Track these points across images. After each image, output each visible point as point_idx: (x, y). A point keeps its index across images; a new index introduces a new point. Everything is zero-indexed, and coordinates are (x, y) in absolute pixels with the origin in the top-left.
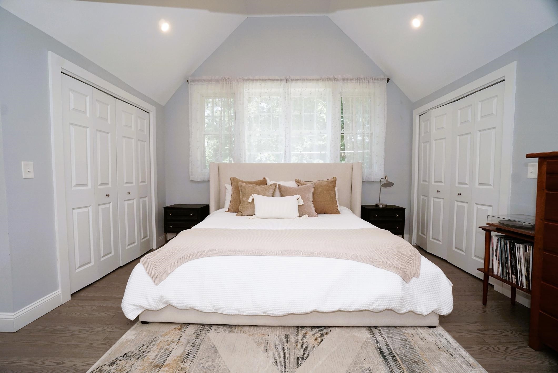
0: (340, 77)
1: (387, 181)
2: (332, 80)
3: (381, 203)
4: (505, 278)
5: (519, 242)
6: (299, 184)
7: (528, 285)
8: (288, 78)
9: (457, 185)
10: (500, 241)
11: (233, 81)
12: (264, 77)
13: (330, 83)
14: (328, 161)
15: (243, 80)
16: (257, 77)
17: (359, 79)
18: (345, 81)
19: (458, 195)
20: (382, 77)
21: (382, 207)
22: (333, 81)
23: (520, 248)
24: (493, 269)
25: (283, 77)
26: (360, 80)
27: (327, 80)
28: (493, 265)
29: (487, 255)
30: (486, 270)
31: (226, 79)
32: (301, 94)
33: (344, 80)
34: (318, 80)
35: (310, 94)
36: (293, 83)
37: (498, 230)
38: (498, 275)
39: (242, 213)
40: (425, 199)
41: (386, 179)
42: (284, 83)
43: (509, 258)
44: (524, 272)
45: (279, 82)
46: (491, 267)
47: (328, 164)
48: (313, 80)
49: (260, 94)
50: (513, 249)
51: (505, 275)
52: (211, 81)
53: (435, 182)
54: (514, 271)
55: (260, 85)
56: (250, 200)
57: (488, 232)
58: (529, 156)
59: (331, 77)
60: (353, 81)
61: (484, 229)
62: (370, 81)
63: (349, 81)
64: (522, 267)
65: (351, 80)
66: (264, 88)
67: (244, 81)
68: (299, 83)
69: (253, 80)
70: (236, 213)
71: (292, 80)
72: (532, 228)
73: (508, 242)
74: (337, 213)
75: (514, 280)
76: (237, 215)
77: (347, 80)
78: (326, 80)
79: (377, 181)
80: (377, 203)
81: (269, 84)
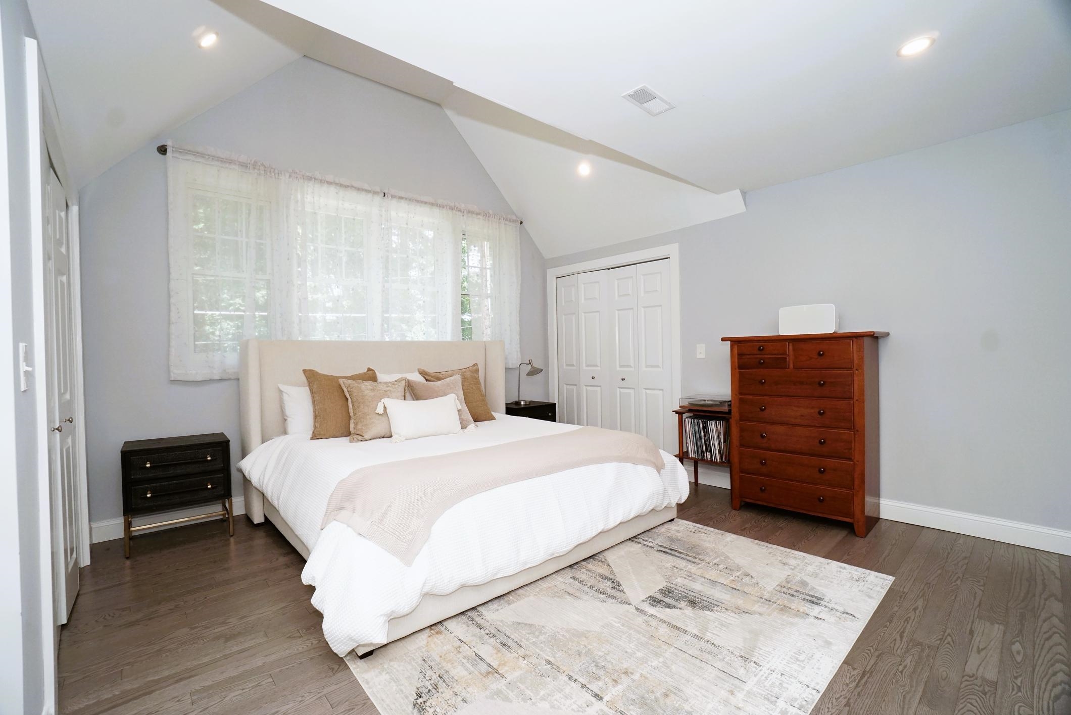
0: (463, 206)
1: (533, 367)
2: (452, 209)
3: (521, 399)
4: (700, 458)
5: (711, 419)
6: (427, 377)
7: (721, 458)
8: (386, 191)
9: (618, 368)
10: (694, 422)
11: (280, 174)
12: (343, 181)
13: (450, 212)
14: (449, 338)
15: (303, 176)
16: (330, 178)
17: (486, 215)
18: (470, 215)
19: (622, 380)
20: (514, 218)
21: (524, 405)
22: (455, 211)
23: (712, 425)
24: (687, 452)
25: (378, 189)
26: (489, 217)
27: (445, 207)
28: (687, 448)
29: (681, 439)
30: (681, 454)
31: (265, 167)
32: (407, 224)
33: (469, 212)
34: (432, 204)
35: (422, 226)
36: (394, 202)
37: (690, 411)
38: (693, 456)
39: (363, 436)
40: (573, 390)
41: (530, 363)
42: (378, 199)
43: (703, 437)
44: (717, 447)
45: (370, 195)
46: (685, 450)
47: (448, 342)
48: (426, 203)
49: (337, 209)
50: (705, 428)
51: (700, 455)
52: (231, 162)
53: (587, 366)
54: (708, 448)
55: (337, 193)
56: (380, 410)
57: (679, 413)
58: (723, 340)
59: (452, 205)
60: (479, 216)
61: (677, 412)
62: (500, 220)
63: (474, 216)
64: (715, 442)
65: (478, 214)
66: (343, 200)
67: (304, 179)
68: (403, 204)
69: (322, 182)
70: (348, 438)
71: (393, 197)
72: (729, 404)
73: (700, 421)
74: (493, 418)
75: (709, 457)
76: (351, 442)
77: (473, 213)
78: (443, 207)
79: (514, 367)
80: (517, 399)
81: (353, 194)
